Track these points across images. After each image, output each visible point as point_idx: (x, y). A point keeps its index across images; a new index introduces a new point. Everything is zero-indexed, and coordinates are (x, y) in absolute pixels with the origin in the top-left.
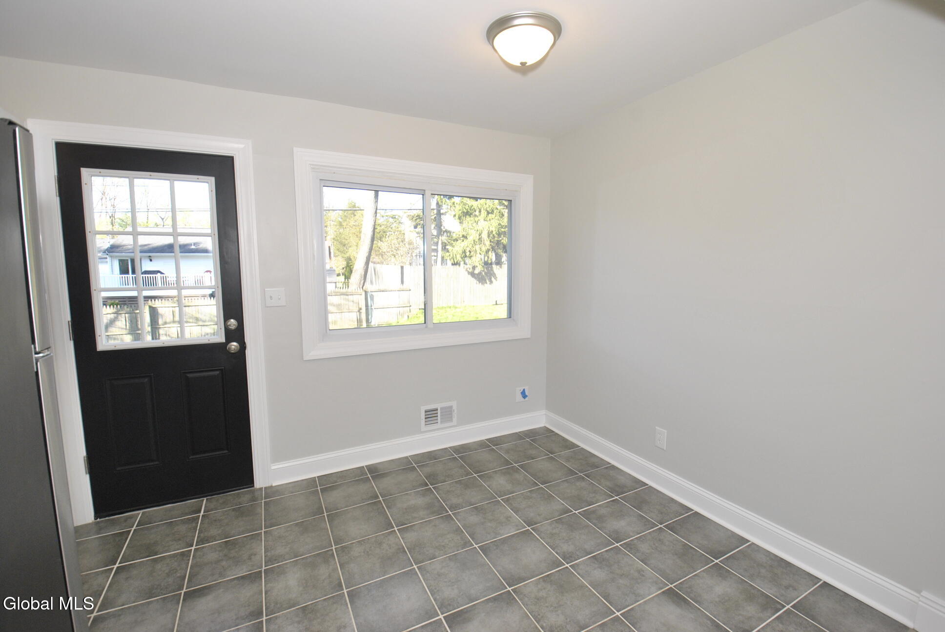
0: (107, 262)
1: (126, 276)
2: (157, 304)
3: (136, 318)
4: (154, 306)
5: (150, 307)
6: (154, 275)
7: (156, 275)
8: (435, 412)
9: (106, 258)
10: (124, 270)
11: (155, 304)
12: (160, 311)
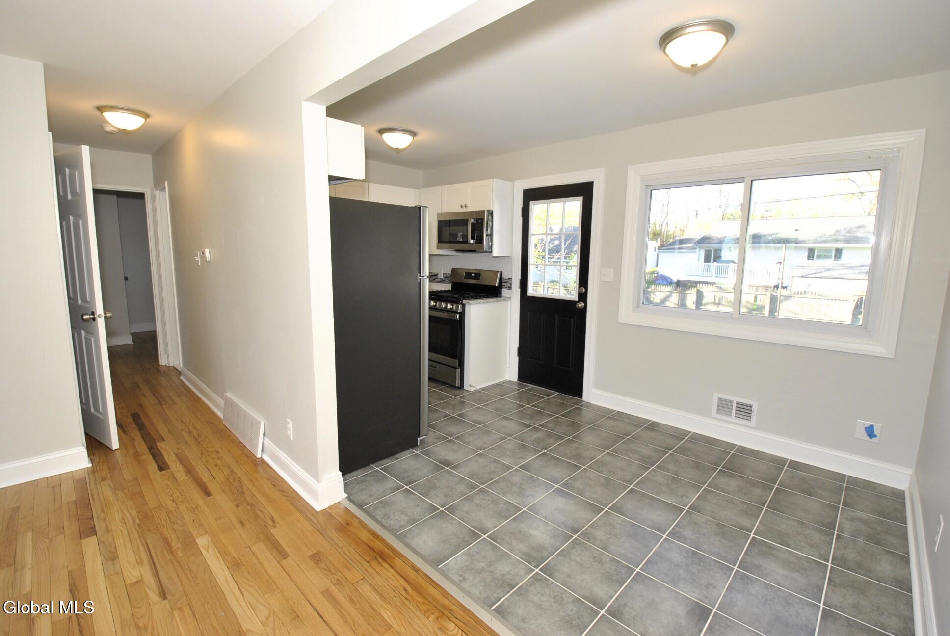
0: (696, 252)
1: (709, 264)
2: (703, 288)
3: (684, 298)
4: (701, 289)
5: (698, 290)
6: (727, 264)
7: (729, 264)
8: (731, 404)
9: (696, 249)
10: (707, 259)
11: (701, 288)
12: (705, 294)
